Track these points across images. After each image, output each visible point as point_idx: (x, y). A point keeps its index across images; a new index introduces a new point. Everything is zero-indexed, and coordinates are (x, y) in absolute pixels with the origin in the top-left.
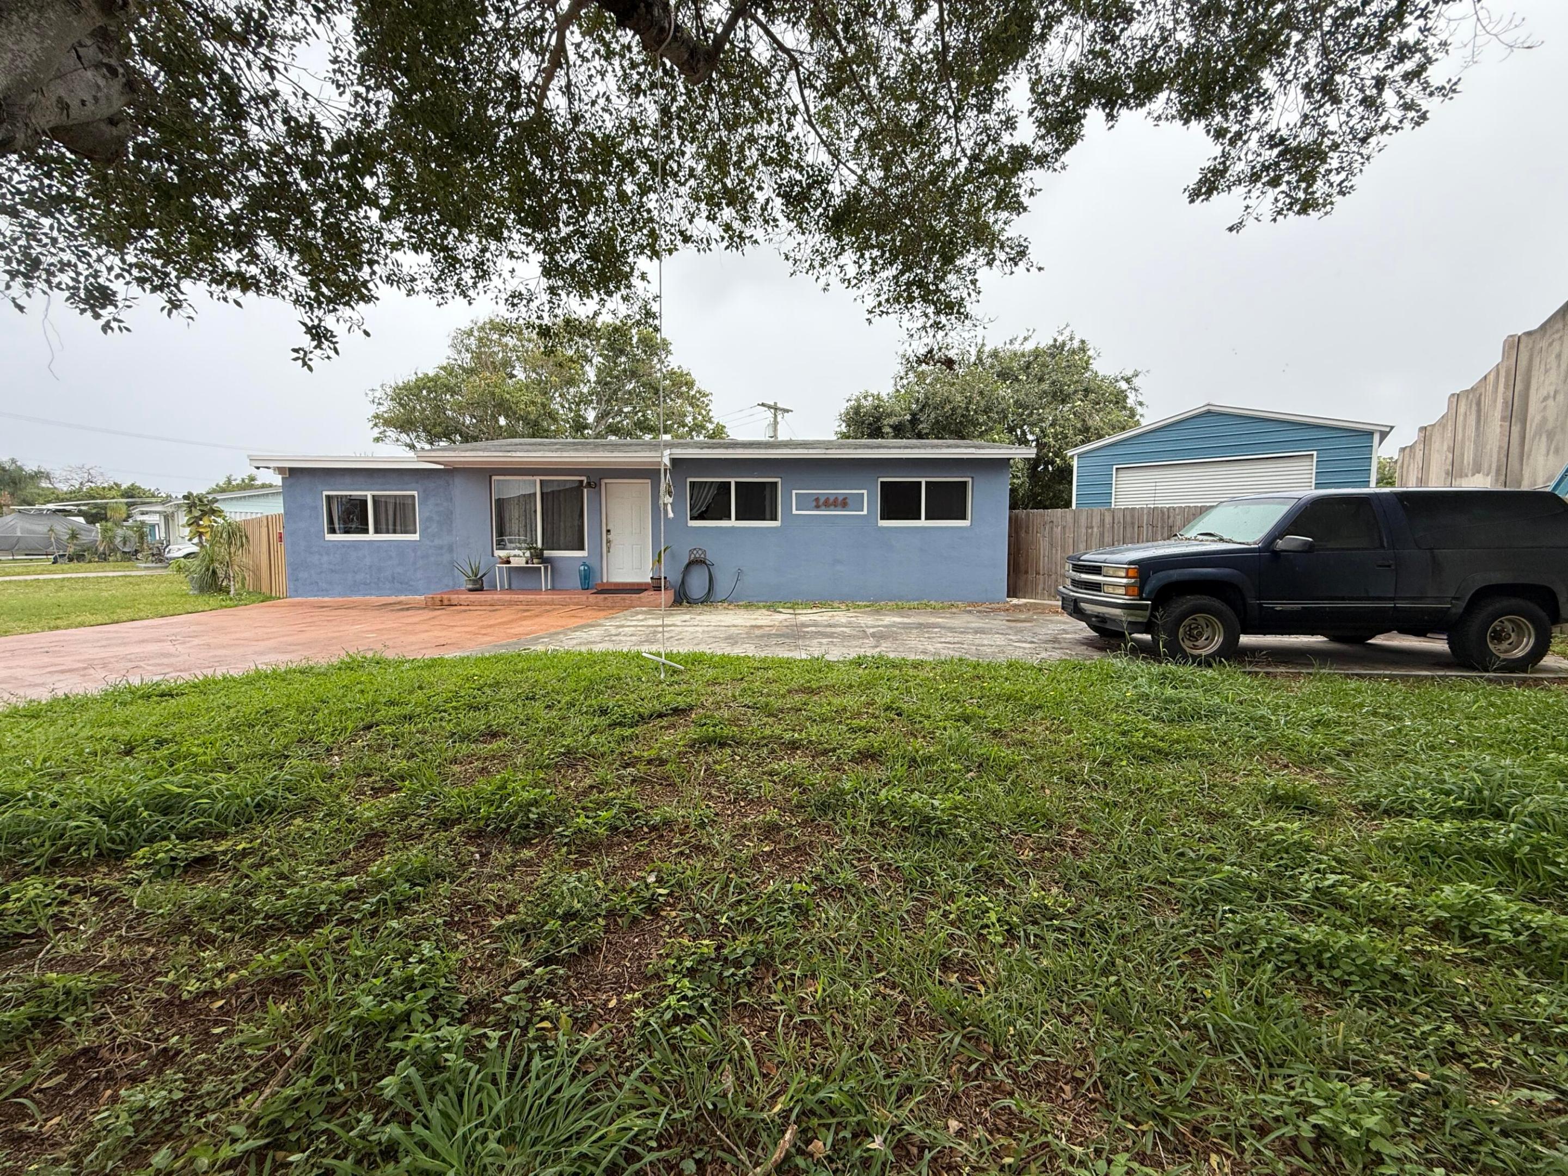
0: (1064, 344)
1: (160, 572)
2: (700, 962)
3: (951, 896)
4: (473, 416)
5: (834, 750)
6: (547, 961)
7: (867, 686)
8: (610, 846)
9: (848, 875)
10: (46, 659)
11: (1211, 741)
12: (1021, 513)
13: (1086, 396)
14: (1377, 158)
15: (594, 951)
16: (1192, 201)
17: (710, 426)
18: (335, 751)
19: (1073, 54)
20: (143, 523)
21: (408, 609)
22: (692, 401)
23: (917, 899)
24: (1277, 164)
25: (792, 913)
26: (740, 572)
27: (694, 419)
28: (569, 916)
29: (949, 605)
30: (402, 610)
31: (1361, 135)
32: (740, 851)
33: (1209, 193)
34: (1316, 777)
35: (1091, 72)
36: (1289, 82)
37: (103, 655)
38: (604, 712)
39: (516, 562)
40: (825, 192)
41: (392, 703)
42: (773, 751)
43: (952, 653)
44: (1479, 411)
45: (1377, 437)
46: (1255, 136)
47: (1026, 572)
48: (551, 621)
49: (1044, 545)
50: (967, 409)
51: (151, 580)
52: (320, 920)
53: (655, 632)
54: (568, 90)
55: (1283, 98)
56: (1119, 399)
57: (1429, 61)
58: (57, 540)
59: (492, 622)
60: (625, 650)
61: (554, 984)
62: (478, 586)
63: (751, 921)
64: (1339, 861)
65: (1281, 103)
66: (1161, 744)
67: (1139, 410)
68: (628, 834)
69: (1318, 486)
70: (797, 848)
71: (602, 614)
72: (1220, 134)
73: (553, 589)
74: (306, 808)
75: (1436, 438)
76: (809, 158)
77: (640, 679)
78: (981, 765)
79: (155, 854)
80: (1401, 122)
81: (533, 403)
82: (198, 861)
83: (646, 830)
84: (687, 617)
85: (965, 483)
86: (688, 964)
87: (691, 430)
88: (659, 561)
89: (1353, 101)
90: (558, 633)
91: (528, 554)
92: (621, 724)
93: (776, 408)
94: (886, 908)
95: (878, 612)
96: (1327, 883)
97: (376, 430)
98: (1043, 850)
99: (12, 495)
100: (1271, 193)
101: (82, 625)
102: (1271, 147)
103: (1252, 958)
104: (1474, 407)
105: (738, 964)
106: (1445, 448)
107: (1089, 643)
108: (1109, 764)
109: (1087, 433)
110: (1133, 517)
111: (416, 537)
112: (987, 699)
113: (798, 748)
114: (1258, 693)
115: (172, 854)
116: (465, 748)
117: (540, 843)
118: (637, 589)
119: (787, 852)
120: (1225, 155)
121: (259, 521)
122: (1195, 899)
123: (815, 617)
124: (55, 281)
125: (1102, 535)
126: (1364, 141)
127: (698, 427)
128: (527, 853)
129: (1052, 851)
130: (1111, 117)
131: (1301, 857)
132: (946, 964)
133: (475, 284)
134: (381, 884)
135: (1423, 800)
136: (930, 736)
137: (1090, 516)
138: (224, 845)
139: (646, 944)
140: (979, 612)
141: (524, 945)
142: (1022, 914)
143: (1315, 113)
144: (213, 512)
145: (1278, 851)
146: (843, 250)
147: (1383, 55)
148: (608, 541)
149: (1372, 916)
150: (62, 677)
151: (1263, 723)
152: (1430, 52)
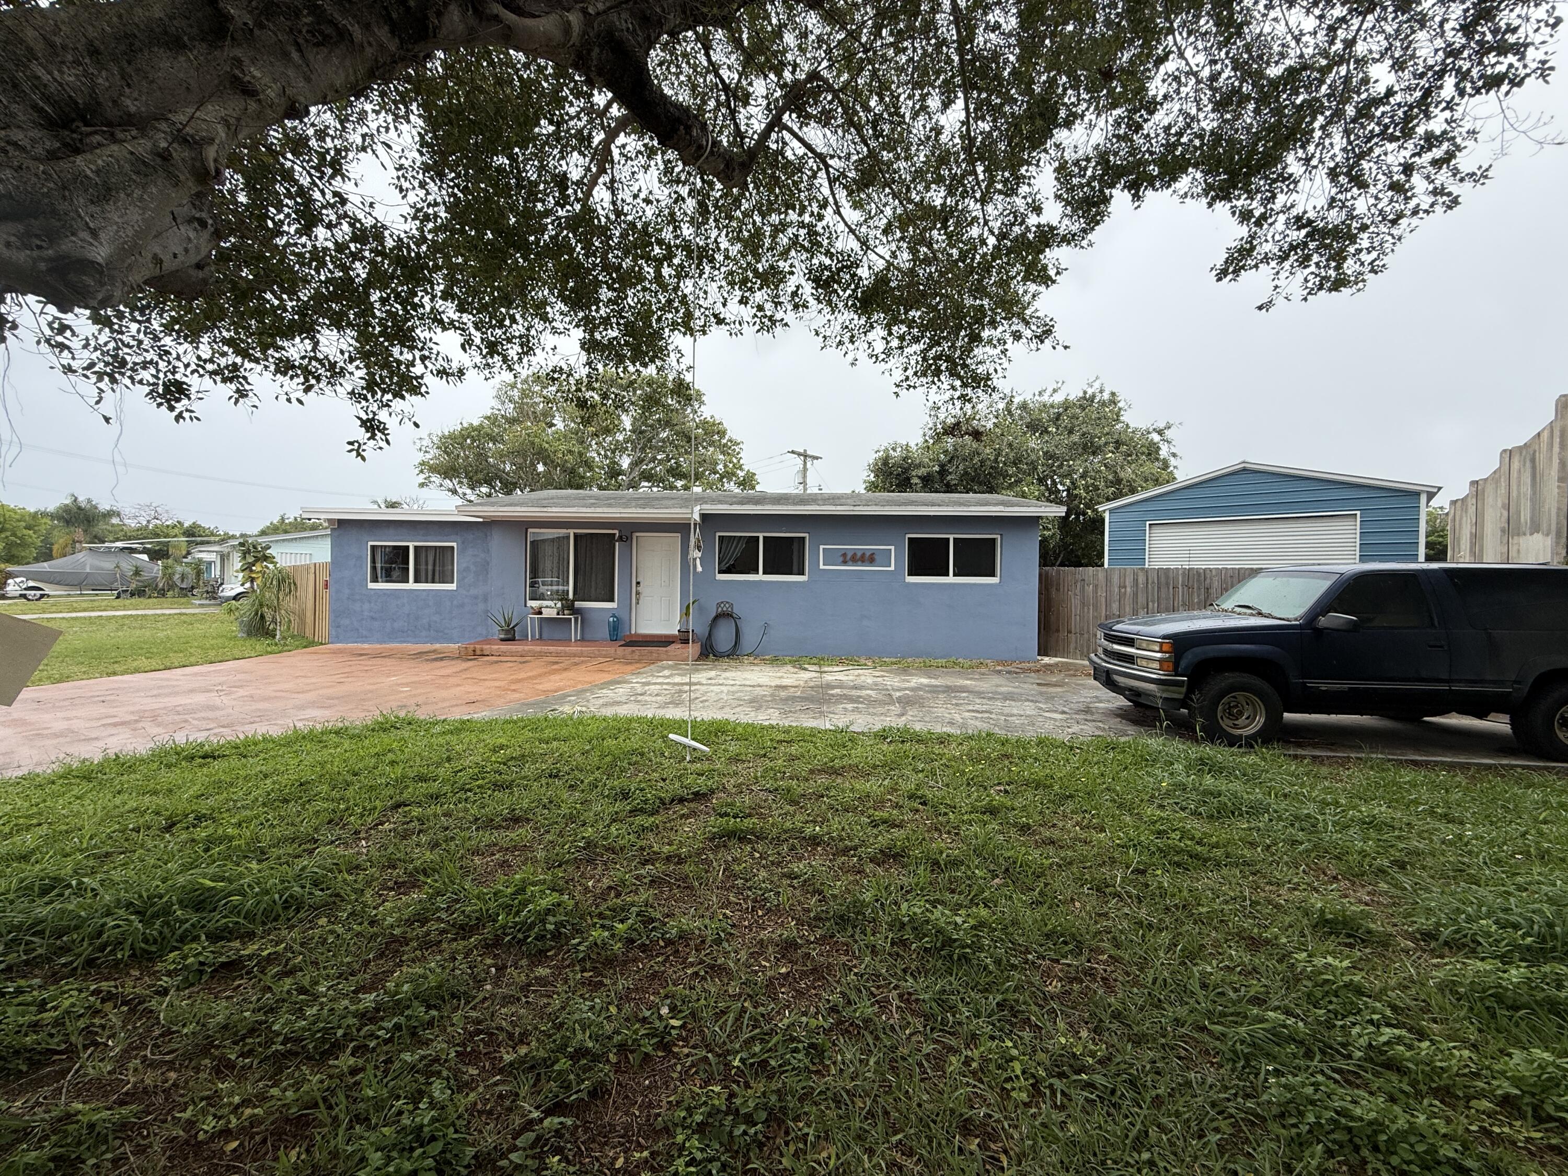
0: (1094, 396)
1: (211, 610)
2: (710, 1115)
3: (973, 1039)
4: (513, 464)
5: (855, 849)
6: (557, 1108)
7: (890, 766)
8: (625, 963)
9: (865, 1008)
10: (102, 710)
11: (1253, 845)
12: (1053, 571)
13: (1117, 448)
14: (1408, 238)
15: (603, 1094)
16: (1219, 279)
17: (741, 474)
18: (363, 835)
19: (1097, 137)
20: (200, 560)
21: (442, 659)
22: (725, 449)
23: (936, 1042)
24: (1305, 244)
25: (807, 1055)
26: (766, 626)
27: (725, 466)
28: (581, 1052)
29: (976, 666)
30: (436, 660)
31: (1391, 217)
32: (756, 972)
33: (1236, 272)
34: (1369, 893)
35: (1116, 154)
36: (1315, 167)
37: (156, 706)
38: (625, 795)
39: (547, 613)
40: (854, 275)
41: (422, 779)
42: (793, 848)
43: (978, 724)
44: (1534, 468)
45: (1423, 498)
46: (1282, 218)
47: (1058, 631)
48: (579, 676)
49: (1075, 603)
50: (996, 461)
51: (202, 620)
52: (336, 1048)
53: (681, 691)
54: (612, 187)
55: (1309, 183)
56: (1152, 451)
57: (1459, 148)
58: (123, 576)
59: (522, 675)
60: (650, 716)
61: (561, 1136)
62: (510, 635)
63: (764, 1063)
64: (1394, 1008)
65: (1307, 189)
66: (1199, 848)
67: (1173, 461)
68: (643, 948)
69: (1363, 558)
70: (814, 970)
71: (629, 668)
72: (1245, 216)
73: (583, 639)
74: (330, 906)
75: (1489, 490)
76: (839, 245)
77: (662, 754)
78: (1007, 870)
79: (185, 957)
80: (1432, 205)
81: (570, 452)
82: (223, 965)
83: (662, 943)
84: (713, 674)
85: (994, 540)
86: (698, 1118)
87: (722, 477)
88: (687, 614)
89: (1380, 187)
90: (585, 691)
91: (559, 605)
92: (643, 811)
93: (805, 455)
94: (906, 1051)
95: (905, 671)
96: (1383, 1039)
97: (422, 476)
98: (1071, 982)
99: (85, 531)
100: (1301, 274)
101: (137, 671)
102: (1299, 229)
103: (1299, 1135)
104: (1528, 464)
105: (750, 1120)
106: (1499, 504)
107: (1122, 714)
108: (1143, 872)
109: (1120, 487)
110: (1167, 577)
111: (453, 587)
112: (1014, 786)
113: (818, 844)
114: (1302, 785)
115: (201, 959)
116: (487, 837)
117: (556, 955)
118: (663, 641)
119: (804, 974)
120: (1253, 237)
121: (307, 567)
122: (1235, 1052)
123: (841, 677)
124: (138, 378)
125: (1135, 594)
126: (1394, 222)
127: (729, 475)
128: (542, 971)
129: (1082, 982)
130: (1136, 197)
131: (1352, 1003)
132: (967, 1128)
133: (520, 359)
134: (399, 1007)
135: (1489, 935)
136: (955, 831)
137: (1122, 575)
138: (252, 948)
139: (657, 1087)
140: (1009, 672)
141: (534, 1085)
142: (1048, 1062)
143: (1342, 197)
144: (266, 558)
145: (1327, 993)
146: (872, 327)
147: (1410, 145)
148: (638, 593)
149: (1434, 1085)
150: (113, 731)
151: (1310, 825)
152: (1459, 140)
